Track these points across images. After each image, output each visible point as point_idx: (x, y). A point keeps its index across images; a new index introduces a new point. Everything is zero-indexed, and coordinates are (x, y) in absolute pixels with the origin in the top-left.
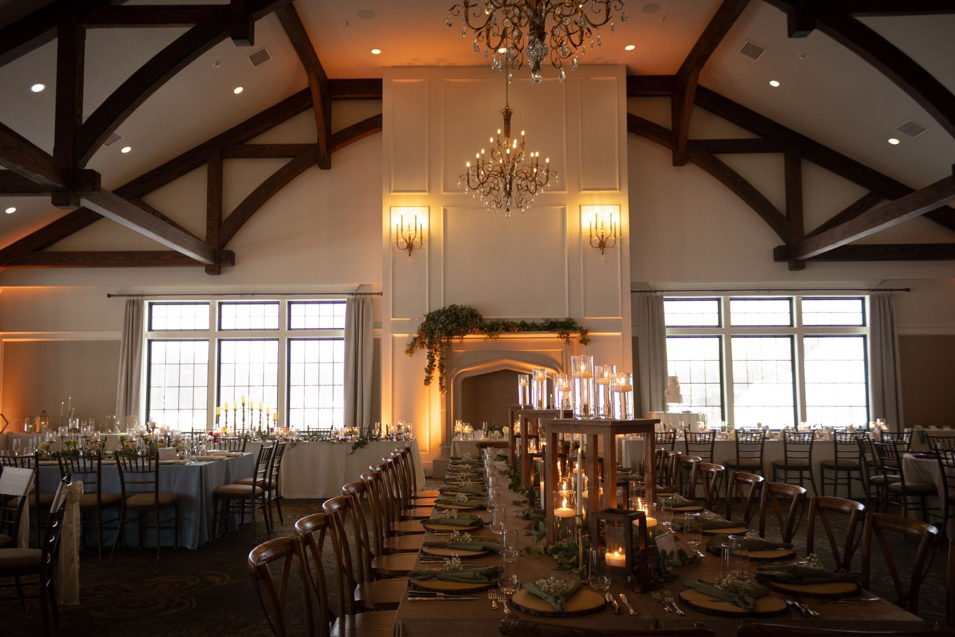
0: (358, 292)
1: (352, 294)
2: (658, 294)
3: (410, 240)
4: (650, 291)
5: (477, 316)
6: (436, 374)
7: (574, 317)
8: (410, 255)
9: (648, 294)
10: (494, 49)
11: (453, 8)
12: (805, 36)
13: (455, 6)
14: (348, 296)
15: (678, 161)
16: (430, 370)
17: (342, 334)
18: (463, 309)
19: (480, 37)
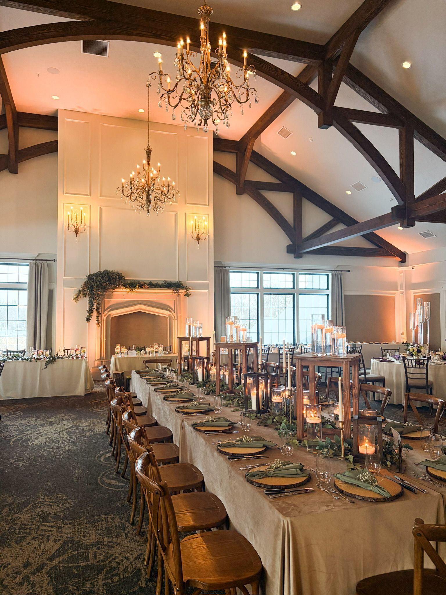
0: (37, 258)
1: (33, 260)
2: (227, 268)
3: (77, 226)
4: (222, 267)
5: (122, 277)
6: (95, 314)
7: (181, 280)
8: (77, 236)
9: (221, 268)
10: (173, 107)
11: (152, 74)
12: (327, 129)
13: (154, 73)
14: (30, 261)
15: (239, 192)
16: (90, 311)
17: (26, 286)
18: (113, 273)
19: (163, 98)
